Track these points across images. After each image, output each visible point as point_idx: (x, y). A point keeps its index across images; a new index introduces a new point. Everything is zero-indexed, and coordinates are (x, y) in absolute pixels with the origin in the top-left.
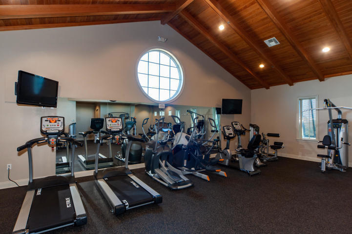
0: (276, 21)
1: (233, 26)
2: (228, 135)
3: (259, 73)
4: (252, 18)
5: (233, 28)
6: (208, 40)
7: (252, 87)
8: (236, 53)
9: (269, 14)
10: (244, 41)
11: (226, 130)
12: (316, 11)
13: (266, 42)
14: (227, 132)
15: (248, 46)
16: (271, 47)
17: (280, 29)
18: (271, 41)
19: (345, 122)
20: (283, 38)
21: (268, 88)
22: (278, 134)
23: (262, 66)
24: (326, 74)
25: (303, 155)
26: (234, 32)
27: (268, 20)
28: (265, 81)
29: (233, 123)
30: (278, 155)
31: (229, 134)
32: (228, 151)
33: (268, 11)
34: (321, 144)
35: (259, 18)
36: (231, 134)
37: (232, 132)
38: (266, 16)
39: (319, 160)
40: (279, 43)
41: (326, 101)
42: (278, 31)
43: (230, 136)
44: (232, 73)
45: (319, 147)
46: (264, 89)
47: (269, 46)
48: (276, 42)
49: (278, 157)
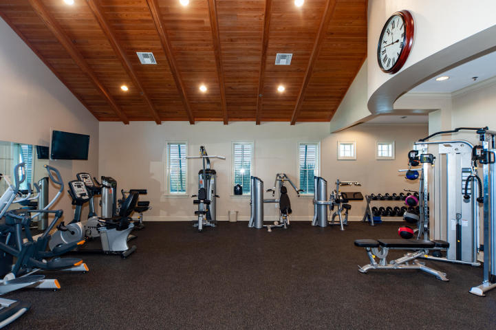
0: (162, 33)
1: (95, 9)
2: (79, 196)
3: (119, 99)
4: (127, 9)
5: (93, 12)
6: (33, 9)
7: (100, 117)
8: (85, 55)
9: (154, 16)
10: (107, 41)
11: (76, 189)
12: (204, 41)
13: (140, 54)
14: (79, 191)
15: (112, 50)
16: (144, 65)
17: (163, 44)
18: (146, 56)
19: (214, 172)
20: (164, 58)
21: (126, 123)
22: (146, 190)
23: (124, 88)
24: (197, 117)
25: (168, 215)
26: (94, 18)
27: (152, 25)
28: (125, 111)
29: (81, 175)
30: (143, 220)
31: (82, 195)
32: (79, 224)
33: (154, 11)
34: (197, 199)
35: (138, 16)
36: (84, 195)
37: (86, 191)
38: (150, 18)
39: (195, 218)
40: (156, 63)
41: (202, 147)
42: (160, 47)
43: (84, 198)
44: (70, 87)
45: (195, 202)
46: (121, 123)
47: (142, 63)
48: (152, 61)
49: (144, 222)
